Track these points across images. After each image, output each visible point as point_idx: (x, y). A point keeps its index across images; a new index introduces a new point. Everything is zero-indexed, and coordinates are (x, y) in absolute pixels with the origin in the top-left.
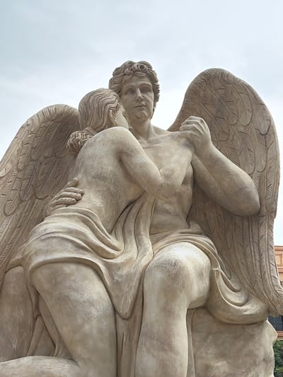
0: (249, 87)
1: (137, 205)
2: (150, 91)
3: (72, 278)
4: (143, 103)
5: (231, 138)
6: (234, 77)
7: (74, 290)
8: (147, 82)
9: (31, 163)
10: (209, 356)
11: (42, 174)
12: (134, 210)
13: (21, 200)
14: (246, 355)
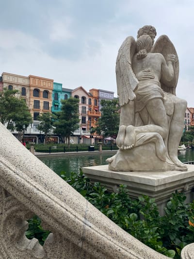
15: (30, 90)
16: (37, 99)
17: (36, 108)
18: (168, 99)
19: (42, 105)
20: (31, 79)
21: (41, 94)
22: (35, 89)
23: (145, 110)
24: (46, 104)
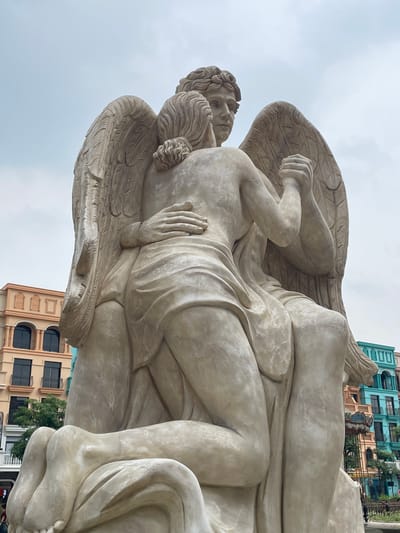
15: (5, 328)
16: (24, 355)
17: (21, 384)
18: (274, 312)
19: (37, 374)
20: (12, 295)
21: (39, 340)
22: (20, 326)
23: (165, 355)
24: (53, 369)
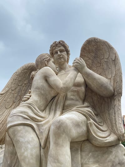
0: (106, 42)
1: (57, 98)
2: (64, 51)
3: (21, 132)
4: (61, 56)
5: (102, 64)
6: (100, 40)
7: (22, 137)
8: (62, 48)
9: (18, 87)
10: (90, 163)
11: (24, 91)
12: (55, 100)
13: (14, 102)
14: (109, 162)
